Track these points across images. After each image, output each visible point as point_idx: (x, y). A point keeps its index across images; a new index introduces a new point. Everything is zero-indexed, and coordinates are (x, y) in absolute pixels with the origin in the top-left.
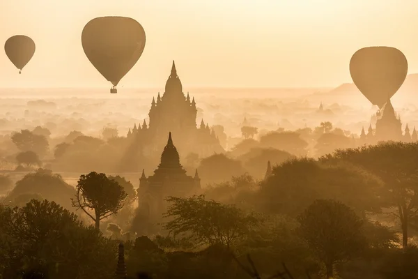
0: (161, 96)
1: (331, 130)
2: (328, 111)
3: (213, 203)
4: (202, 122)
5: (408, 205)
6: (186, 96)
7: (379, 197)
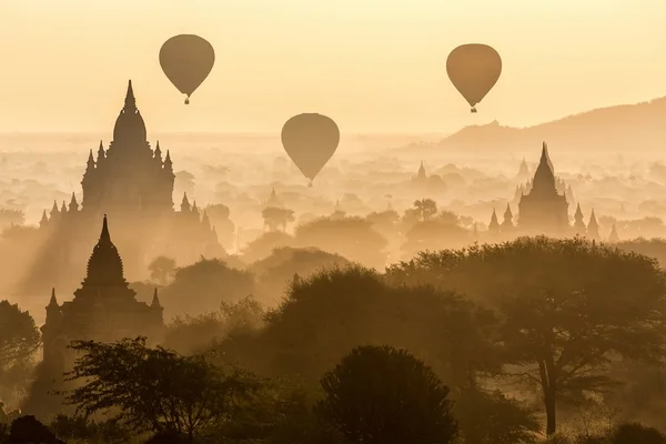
0: (106, 147)
1: (434, 216)
2: (435, 178)
3: (161, 354)
4: (185, 199)
5: (556, 359)
6: (153, 148)
7: (502, 343)
